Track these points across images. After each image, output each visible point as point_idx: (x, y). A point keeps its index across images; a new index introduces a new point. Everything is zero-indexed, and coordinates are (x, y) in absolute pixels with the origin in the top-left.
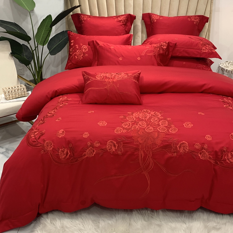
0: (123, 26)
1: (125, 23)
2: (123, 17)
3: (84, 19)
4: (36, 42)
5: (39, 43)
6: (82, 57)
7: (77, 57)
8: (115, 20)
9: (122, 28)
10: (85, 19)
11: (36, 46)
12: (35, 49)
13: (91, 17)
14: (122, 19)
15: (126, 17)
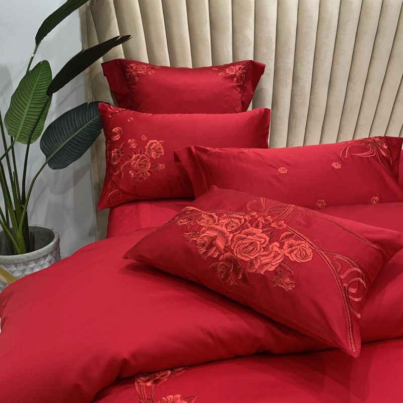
1: (241, 83)
2: (237, 67)
3: (139, 72)
4: (9, 134)
5: (18, 136)
6: (149, 171)
7: (133, 174)
8: (220, 74)
10: (143, 72)
11: (9, 144)
12: (6, 155)
13: (155, 68)
14: (235, 73)
15: (244, 69)
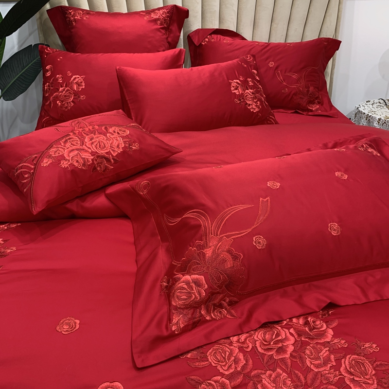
0: (163, 31)
1: (165, 25)
2: (161, 12)
3: (76, 18)
6: (72, 102)
7: (60, 104)
8: (145, 18)
9: (160, 36)
10: (79, 17)
13: (90, 14)
14: (159, 16)
15: (168, 12)
